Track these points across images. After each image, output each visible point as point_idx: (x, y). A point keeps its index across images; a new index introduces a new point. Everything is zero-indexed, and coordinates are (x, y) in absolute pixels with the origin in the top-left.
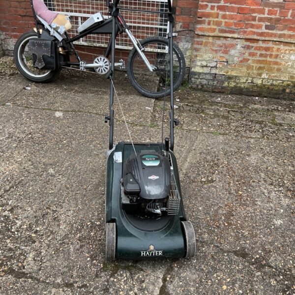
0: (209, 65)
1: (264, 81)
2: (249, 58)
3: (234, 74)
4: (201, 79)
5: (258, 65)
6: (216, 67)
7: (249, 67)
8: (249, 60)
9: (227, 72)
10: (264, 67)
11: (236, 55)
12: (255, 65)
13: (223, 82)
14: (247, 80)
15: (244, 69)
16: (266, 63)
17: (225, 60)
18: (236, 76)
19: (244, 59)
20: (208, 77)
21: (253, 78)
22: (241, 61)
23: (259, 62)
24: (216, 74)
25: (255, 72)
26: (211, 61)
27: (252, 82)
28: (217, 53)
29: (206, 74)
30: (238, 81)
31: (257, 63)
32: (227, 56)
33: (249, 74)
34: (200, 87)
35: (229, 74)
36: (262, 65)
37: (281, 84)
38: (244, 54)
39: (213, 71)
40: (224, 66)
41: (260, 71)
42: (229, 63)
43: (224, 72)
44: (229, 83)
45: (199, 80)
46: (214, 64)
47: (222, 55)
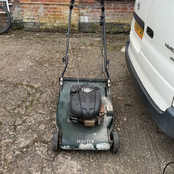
0: (30, 18)
1: (58, 24)
2: (48, 13)
3: (43, 21)
4: (29, 25)
5: (53, 17)
6: (34, 19)
7: (49, 18)
8: (48, 14)
9: (40, 21)
10: (56, 17)
11: (42, 12)
12: (51, 17)
13: (39, 26)
14: (50, 25)
15: (47, 19)
16: (56, 16)
17: (37, 15)
18: (45, 23)
19: (46, 14)
20: (31, 24)
21: (53, 23)
22: (45, 15)
23: (53, 15)
24: (35, 22)
25: (53, 20)
26: (31, 16)
27: (53, 25)
28: (32, 12)
29: (30, 22)
30: (46, 25)
31: (52, 16)
32: (37, 13)
33: (50, 21)
34: (29, 29)
35: (41, 22)
36: (55, 17)
37: (66, 26)
38: (45, 11)
39: (33, 21)
40: (37, 18)
41: (55, 20)
42: (40, 16)
43: (39, 21)
44: (42, 27)
45: (28, 26)
46: (32, 17)
47: (35, 12)
